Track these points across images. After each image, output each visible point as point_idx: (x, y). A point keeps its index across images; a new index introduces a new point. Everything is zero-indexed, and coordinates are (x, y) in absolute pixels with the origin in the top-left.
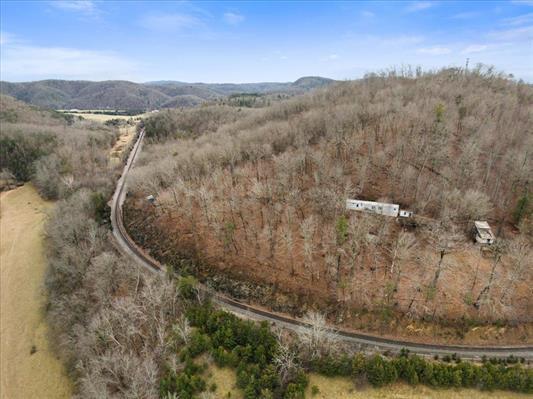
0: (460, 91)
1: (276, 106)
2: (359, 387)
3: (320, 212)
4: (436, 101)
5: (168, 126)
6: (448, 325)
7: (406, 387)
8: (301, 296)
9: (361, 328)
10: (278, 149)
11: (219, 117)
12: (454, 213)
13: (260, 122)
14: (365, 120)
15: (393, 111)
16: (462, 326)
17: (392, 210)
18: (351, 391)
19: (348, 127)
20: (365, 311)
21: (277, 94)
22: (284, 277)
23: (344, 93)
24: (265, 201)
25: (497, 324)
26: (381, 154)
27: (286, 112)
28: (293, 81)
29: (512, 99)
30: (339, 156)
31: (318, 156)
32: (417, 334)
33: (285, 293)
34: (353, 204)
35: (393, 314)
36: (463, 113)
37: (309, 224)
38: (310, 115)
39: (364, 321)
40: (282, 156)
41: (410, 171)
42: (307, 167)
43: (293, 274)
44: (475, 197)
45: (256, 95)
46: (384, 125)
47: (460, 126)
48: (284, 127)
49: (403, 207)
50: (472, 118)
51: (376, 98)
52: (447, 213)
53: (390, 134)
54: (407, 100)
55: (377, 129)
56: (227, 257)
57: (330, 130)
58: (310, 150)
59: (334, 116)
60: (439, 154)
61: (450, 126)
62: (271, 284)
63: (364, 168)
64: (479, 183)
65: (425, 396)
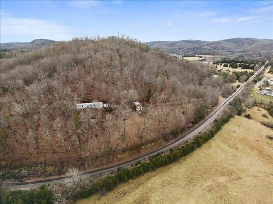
0: (118, 47)
1: (21, 57)
2: (103, 195)
3: (63, 114)
4: (109, 52)
6: (134, 149)
7: (123, 184)
8: (62, 163)
9: (98, 166)
10: (28, 82)
12: (126, 101)
13: (11, 67)
14: (77, 62)
15: (91, 57)
16: (138, 147)
17: (100, 105)
18: (99, 199)
19: (69, 66)
20: (97, 157)
21: (20, 50)
22: (49, 156)
23: (63, 48)
24: (26, 115)
25: (150, 142)
26: (89, 78)
27: (28, 60)
28: (30, 42)
29: (138, 50)
30: (67, 82)
31: (55, 83)
32: (122, 158)
33: (52, 165)
34: (80, 106)
35: (111, 153)
36: (121, 56)
37: (58, 123)
38: (46, 61)
39: (98, 162)
40: (31, 86)
41: (104, 85)
42: (50, 90)
43: (54, 152)
44: (133, 93)
45: (5, 50)
46: (87, 64)
47: (121, 63)
48: (29, 69)
49: (104, 102)
50: (125, 58)
51: (81, 50)
52: (123, 101)
53: (91, 68)
54: (96, 51)
55: (84, 66)
56: (6, 157)
57: (59, 69)
58: (49, 80)
59: (60, 61)
60: (115, 76)
61: (117, 63)
62: (41, 163)
63: (82, 86)
64: (133, 86)
65: (132, 184)
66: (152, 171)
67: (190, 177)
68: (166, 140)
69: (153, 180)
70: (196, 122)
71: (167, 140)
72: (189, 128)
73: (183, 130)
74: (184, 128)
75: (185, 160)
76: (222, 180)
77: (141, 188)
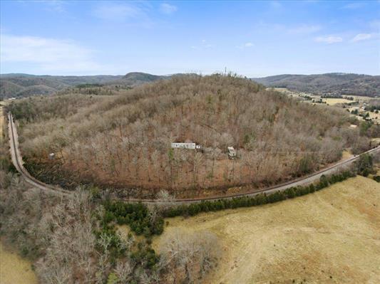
0: (220, 87)
2: (186, 218)
3: (160, 149)
4: (209, 93)
5: (33, 110)
6: (219, 189)
7: (204, 213)
8: (154, 189)
9: (184, 197)
10: (132, 120)
11: (76, 102)
12: (218, 143)
14: (176, 104)
15: (189, 99)
16: (224, 189)
17: (193, 146)
18: (183, 220)
19: (168, 107)
20: (185, 190)
22: (146, 182)
23: (162, 88)
24: (130, 147)
25: (238, 186)
26: (185, 120)
27: (128, 99)
29: (244, 90)
30: (164, 121)
31: (154, 122)
32: (207, 196)
33: (147, 190)
34: (174, 145)
35: (197, 189)
36: (221, 98)
37: (155, 154)
38: (146, 101)
39: (185, 194)
41: (198, 127)
42: (150, 128)
43: (149, 180)
44: (226, 137)
45: (97, 85)
46: (185, 105)
47: (220, 105)
49: (197, 144)
50: (225, 101)
51: (180, 91)
52: (216, 144)
53: (188, 110)
54: (195, 92)
55: (182, 108)
56: (113, 178)
57: (159, 109)
58: (149, 119)
59: (159, 102)
60: (211, 119)
61: (215, 105)
62: (139, 187)
63: (178, 127)
64: (229, 130)
65: (212, 214)
66: (233, 208)
67: (271, 220)
68: (256, 187)
69: (232, 216)
70: (299, 176)
71: (258, 187)
72: (286, 180)
73: (279, 181)
74: (280, 180)
75: (271, 206)
76: (306, 229)
77: (219, 219)
